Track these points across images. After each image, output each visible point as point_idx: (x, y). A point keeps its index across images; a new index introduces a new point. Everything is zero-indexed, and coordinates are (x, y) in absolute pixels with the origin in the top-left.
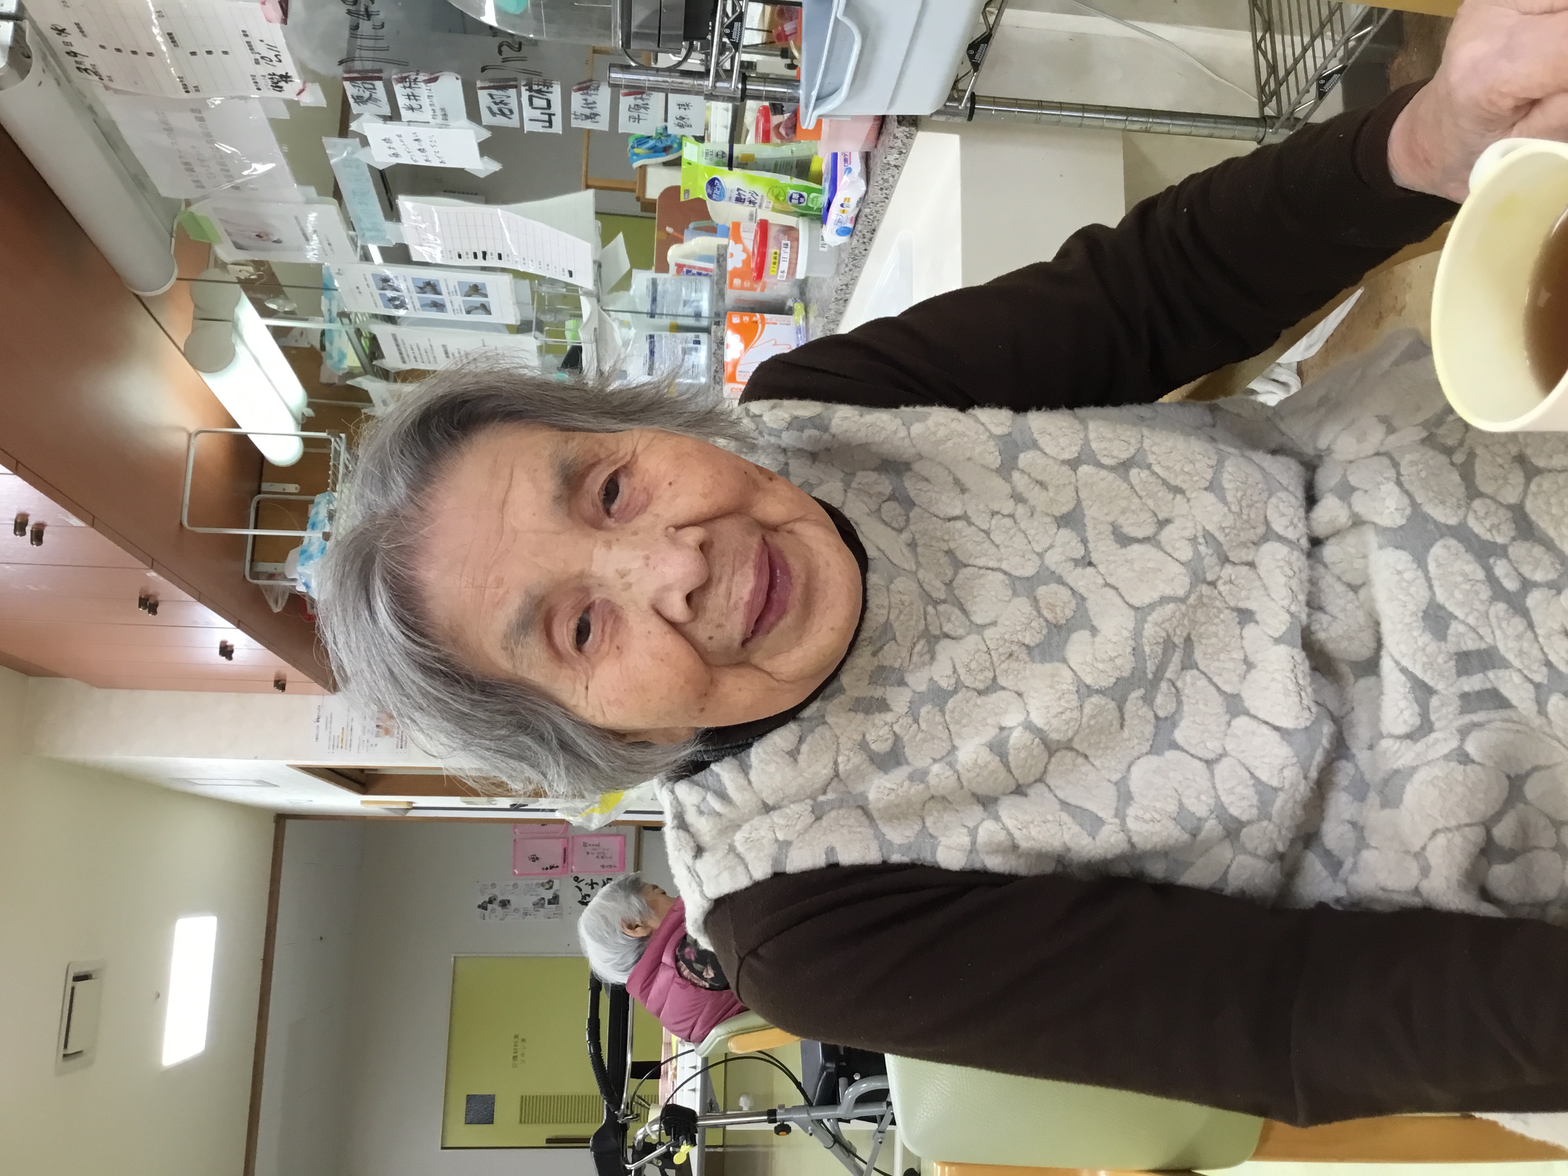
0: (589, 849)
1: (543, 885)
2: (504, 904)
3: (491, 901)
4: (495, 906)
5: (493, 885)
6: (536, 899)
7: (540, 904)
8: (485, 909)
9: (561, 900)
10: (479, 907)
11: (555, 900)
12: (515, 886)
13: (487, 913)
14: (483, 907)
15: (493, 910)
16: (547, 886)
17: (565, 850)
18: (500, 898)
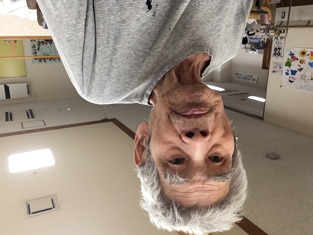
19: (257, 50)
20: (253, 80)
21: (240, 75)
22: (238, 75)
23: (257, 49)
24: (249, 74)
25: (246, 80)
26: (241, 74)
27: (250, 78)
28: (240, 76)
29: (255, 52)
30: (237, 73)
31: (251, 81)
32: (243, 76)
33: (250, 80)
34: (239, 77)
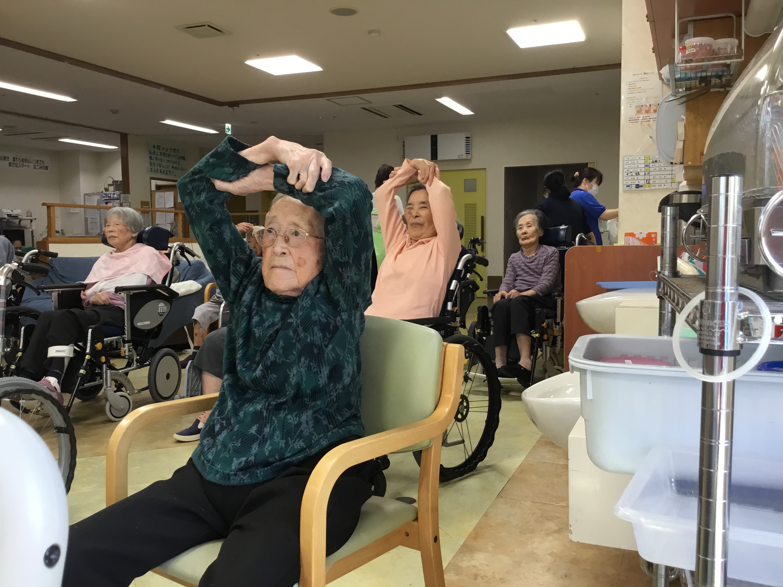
19: (6, 216)
20: (5, 158)
21: (37, 167)
22: (42, 165)
23: (5, 218)
24: (18, 168)
25: (21, 156)
26: (35, 168)
27: (14, 160)
28: (36, 164)
29: (9, 212)
30: (45, 170)
31: (11, 156)
32: (31, 165)
33: (14, 158)
34: (39, 162)
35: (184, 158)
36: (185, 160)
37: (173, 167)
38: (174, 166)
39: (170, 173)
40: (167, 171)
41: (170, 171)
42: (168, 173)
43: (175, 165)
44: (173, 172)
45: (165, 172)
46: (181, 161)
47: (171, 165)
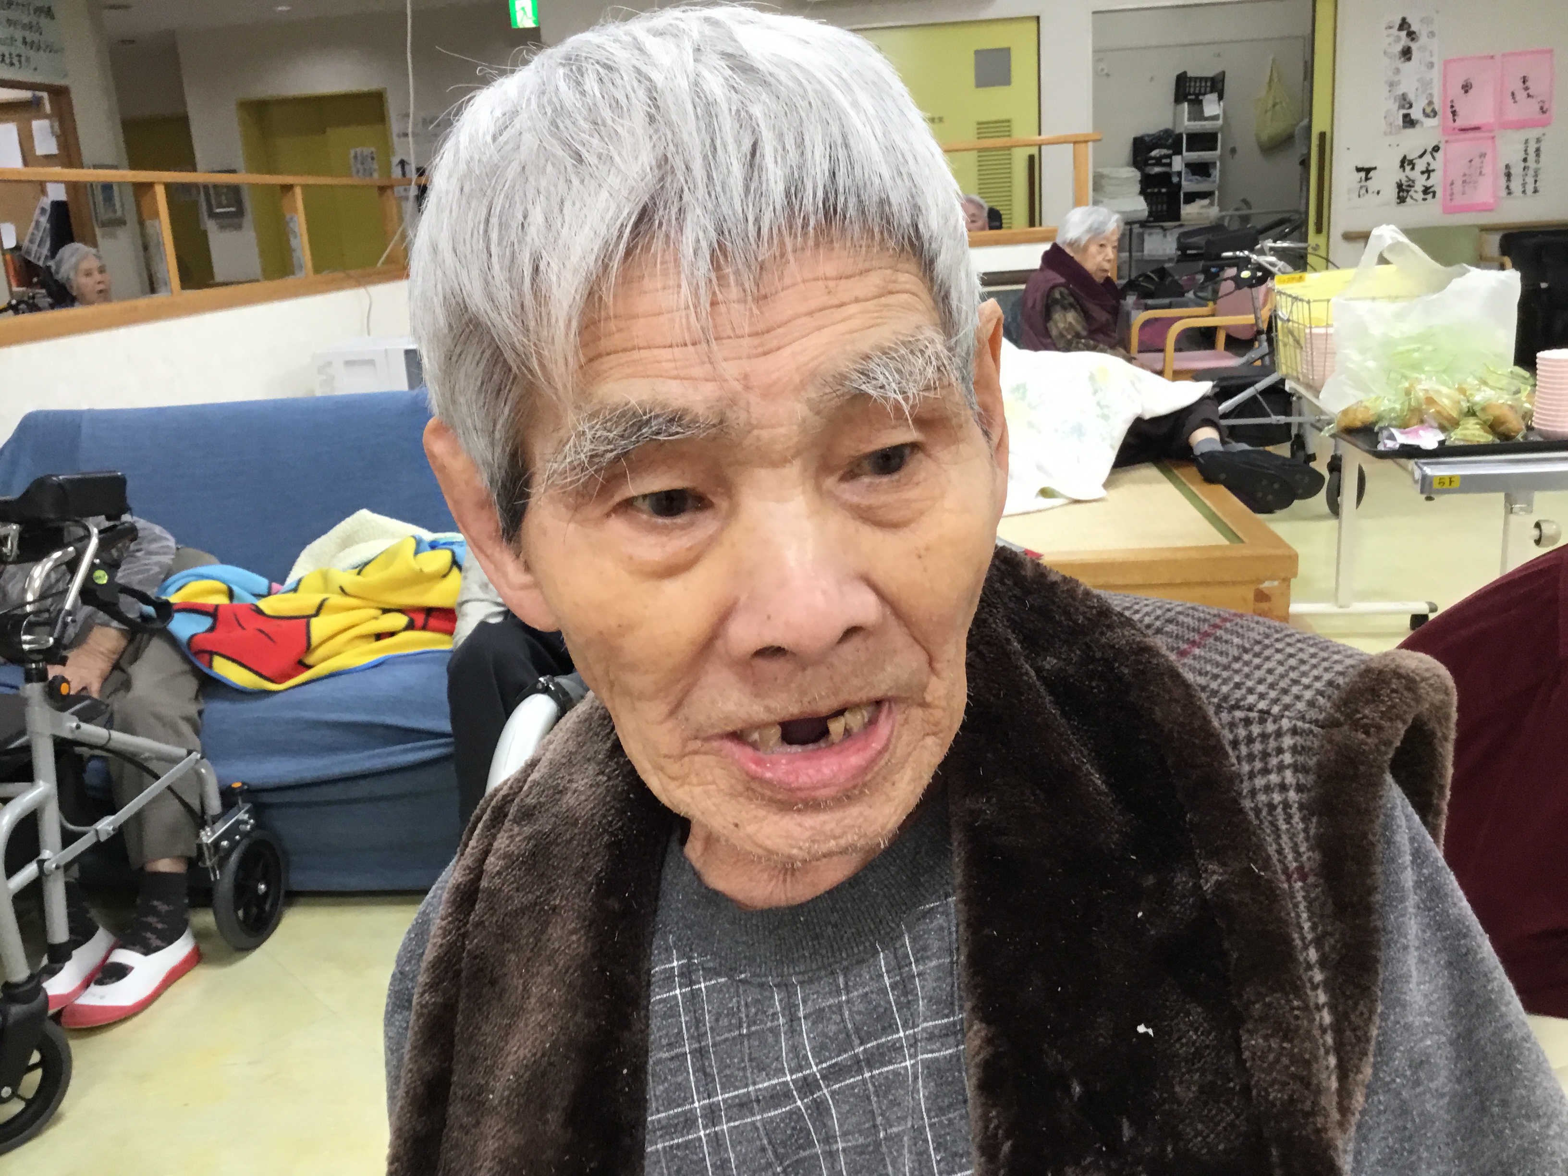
0: (1477, 161)
1: (1430, 103)
2: (1407, 53)
3: (1411, 35)
4: (1404, 40)
5: (1432, 34)
6: (1411, 97)
7: (1405, 102)
8: (1401, 28)
9: (1410, 131)
10: (1404, 20)
11: (1409, 122)
12: (1431, 65)
13: (1394, 31)
14: (1404, 25)
15: (1398, 39)
16: (1428, 110)
17: (1477, 129)
18: (1414, 46)
35: (49, 12)
36: (53, 18)
37: (25, 42)
38: (28, 40)
39: (20, 62)
40: (10, 54)
41: (19, 56)
42: (15, 60)
43: (31, 36)
44: (28, 59)
45: (7, 61)
46: (44, 21)
47: (19, 34)
